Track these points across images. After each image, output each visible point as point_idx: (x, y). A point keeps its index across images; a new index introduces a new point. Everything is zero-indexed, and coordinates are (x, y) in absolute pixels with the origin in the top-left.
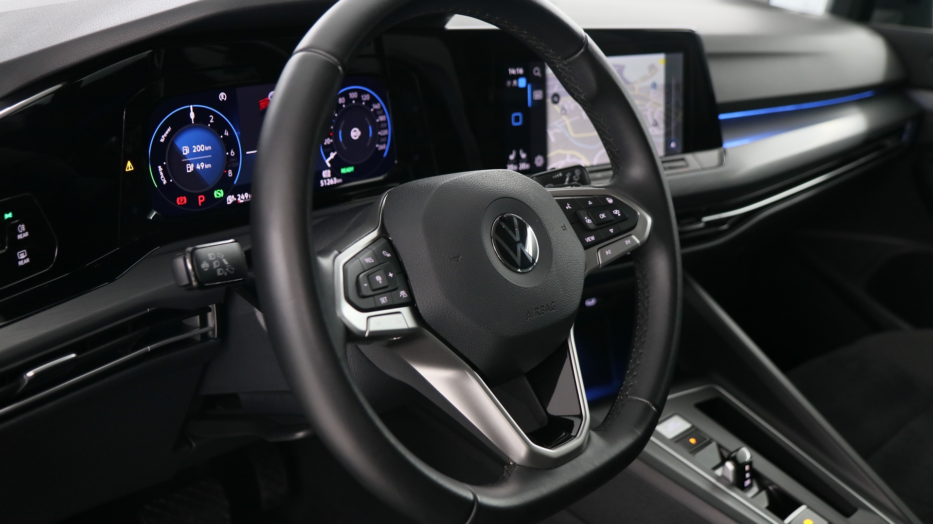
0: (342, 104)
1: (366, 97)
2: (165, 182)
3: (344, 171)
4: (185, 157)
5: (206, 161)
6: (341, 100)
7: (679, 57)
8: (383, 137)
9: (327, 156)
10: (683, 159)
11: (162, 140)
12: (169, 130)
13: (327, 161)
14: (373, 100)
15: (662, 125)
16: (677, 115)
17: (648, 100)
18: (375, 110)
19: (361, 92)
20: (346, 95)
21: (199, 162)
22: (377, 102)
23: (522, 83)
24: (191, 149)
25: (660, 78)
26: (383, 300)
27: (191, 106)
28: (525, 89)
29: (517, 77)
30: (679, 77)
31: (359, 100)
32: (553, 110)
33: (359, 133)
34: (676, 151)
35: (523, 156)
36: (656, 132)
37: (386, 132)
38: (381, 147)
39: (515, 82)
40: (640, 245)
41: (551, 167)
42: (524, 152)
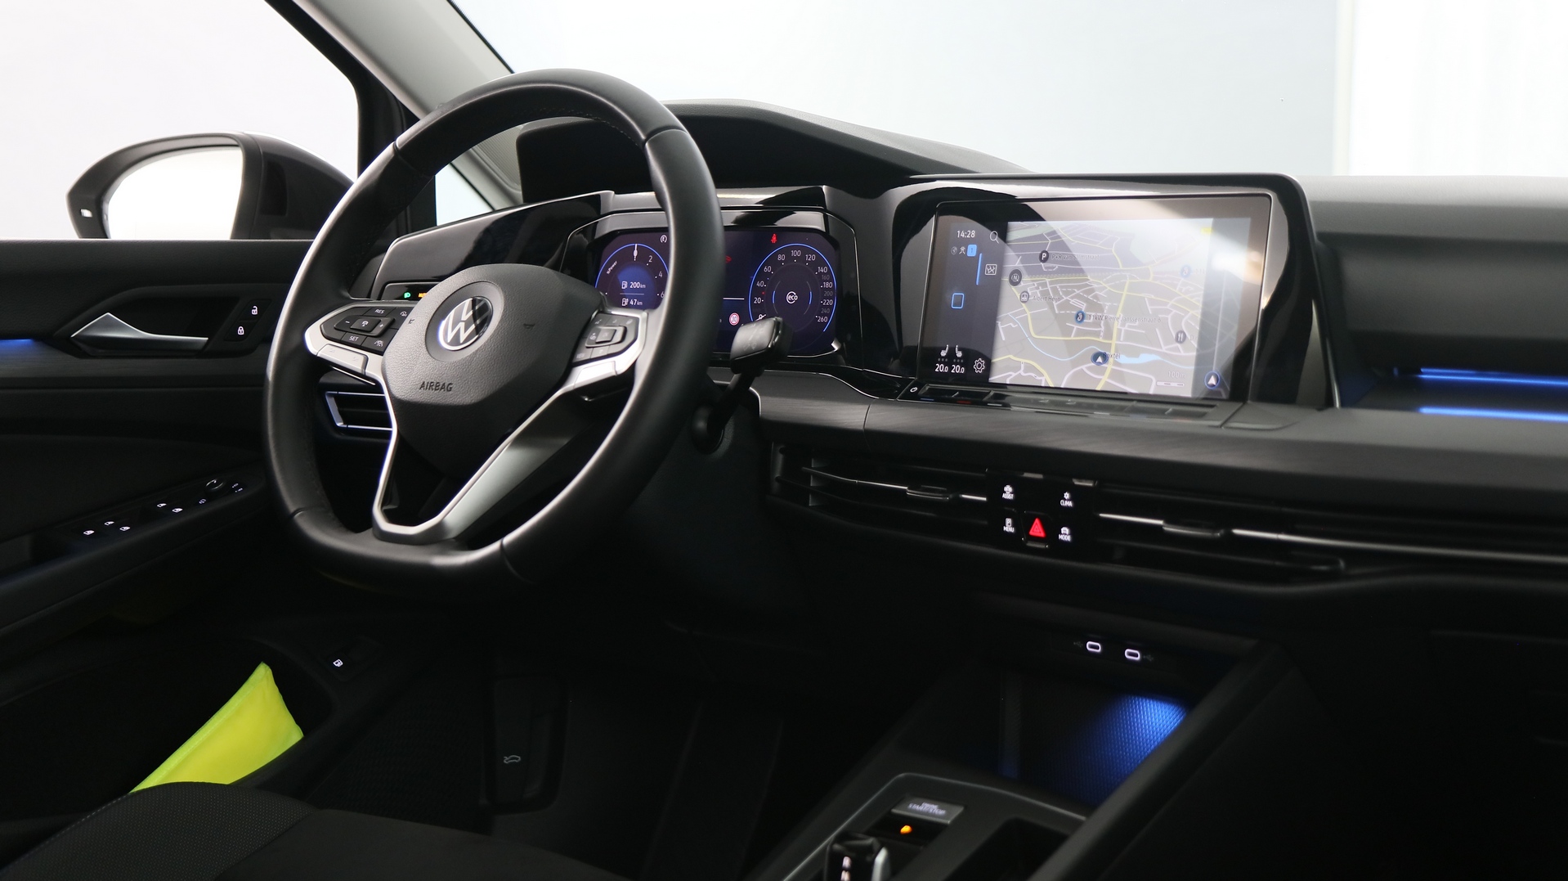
0: (782, 261)
1: (813, 258)
4: (623, 291)
5: (640, 298)
6: (780, 257)
9: (755, 317)
11: (608, 272)
12: (615, 264)
14: (820, 262)
15: (1193, 342)
16: (1228, 326)
17: (1172, 295)
18: (821, 274)
19: (805, 251)
20: (787, 252)
21: (633, 297)
22: (824, 264)
23: (972, 250)
24: (629, 285)
26: (353, 339)
27: (636, 245)
28: (976, 258)
29: (966, 242)
31: (802, 259)
32: (1010, 293)
33: (796, 298)
34: (1219, 393)
35: (959, 354)
36: (1183, 353)
37: (830, 302)
38: (822, 319)
39: (963, 249)
40: (614, 374)
41: (995, 378)
42: (960, 349)
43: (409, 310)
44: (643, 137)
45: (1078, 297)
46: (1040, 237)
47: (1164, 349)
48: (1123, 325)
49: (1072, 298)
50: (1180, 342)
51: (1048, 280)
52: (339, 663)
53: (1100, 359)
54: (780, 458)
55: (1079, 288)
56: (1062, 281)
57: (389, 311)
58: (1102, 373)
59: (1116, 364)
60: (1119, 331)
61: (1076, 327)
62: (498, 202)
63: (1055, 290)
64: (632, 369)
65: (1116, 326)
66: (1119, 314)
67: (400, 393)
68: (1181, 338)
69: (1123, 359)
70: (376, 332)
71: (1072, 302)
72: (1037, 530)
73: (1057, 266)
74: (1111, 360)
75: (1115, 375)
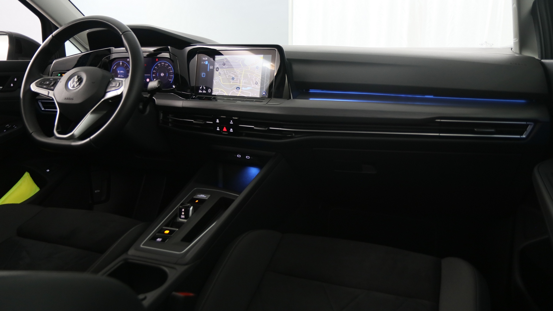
0: (159, 66)
1: (167, 65)
5: (123, 75)
6: (159, 64)
7: (270, 57)
9: (153, 79)
11: (114, 68)
12: (116, 66)
14: (169, 66)
15: (259, 84)
16: (267, 81)
17: (254, 73)
18: (169, 69)
19: (165, 63)
20: (160, 63)
21: (121, 75)
22: (170, 66)
23: (207, 63)
24: (120, 72)
26: (44, 87)
27: (121, 61)
28: (208, 65)
29: (205, 61)
31: (164, 65)
32: (216, 73)
33: (164, 75)
34: (266, 96)
35: (205, 88)
36: (257, 87)
37: (172, 76)
38: (170, 80)
39: (204, 62)
40: (117, 95)
41: (213, 94)
42: (205, 87)
43: (60, 79)
44: (121, 34)
45: (232, 74)
46: (223, 59)
47: (253, 86)
48: (243, 80)
50: (256, 84)
51: (225, 70)
52: (48, 171)
53: (238, 89)
54: (162, 115)
55: (232, 72)
56: (228, 70)
57: (54, 79)
58: (239, 92)
59: (242, 90)
60: (242, 82)
61: (232, 81)
62: (83, 50)
63: (227, 72)
64: (122, 94)
65: (242, 81)
66: (242, 78)
67: (59, 101)
68: (256, 83)
69: (243, 89)
70: (51, 85)
71: (231, 75)
72: (225, 129)
73: (227, 67)
74: (241, 89)
75: (242, 92)
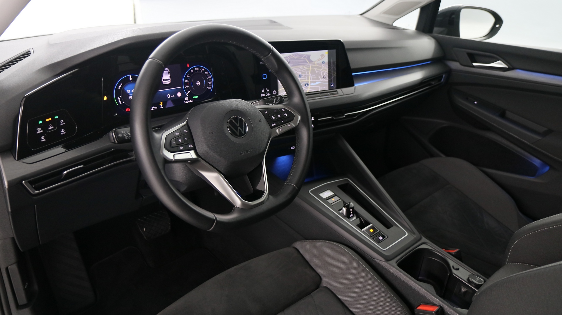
0: (192, 72)
1: (203, 70)
2: (121, 103)
3: (194, 97)
4: (128, 94)
7: (334, 51)
8: (210, 84)
9: (187, 92)
10: (336, 91)
11: (119, 88)
12: (122, 84)
13: (187, 94)
14: (205, 71)
15: (327, 78)
16: (333, 73)
17: (321, 68)
18: (206, 74)
19: (200, 68)
20: (194, 69)
22: (207, 71)
25: (326, 60)
27: (130, 75)
30: (334, 59)
31: (199, 71)
33: (200, 83)
34: (334, 88)
35: (268, 91)
36: (325, 81)
37: (211, 82)
38: (209, 88)
41: (279, 95)
42: (268, 89)
45: (299, 71)
46: (286, 57)
47: (321, 80)
48: (311, 76)
49: (298, 72)
53: (307, 85)
55: (299, 69)
56: (294, 68)
58: (308, 88)
59: (311, 85)
60: (310, 78)
61: (300, 78)
65: (310, 77)
66: (310, 74)
68: (324, 77)
69: (312, 84)
73: (292, 64)
74: (309, 85)
75: (311, 88)
